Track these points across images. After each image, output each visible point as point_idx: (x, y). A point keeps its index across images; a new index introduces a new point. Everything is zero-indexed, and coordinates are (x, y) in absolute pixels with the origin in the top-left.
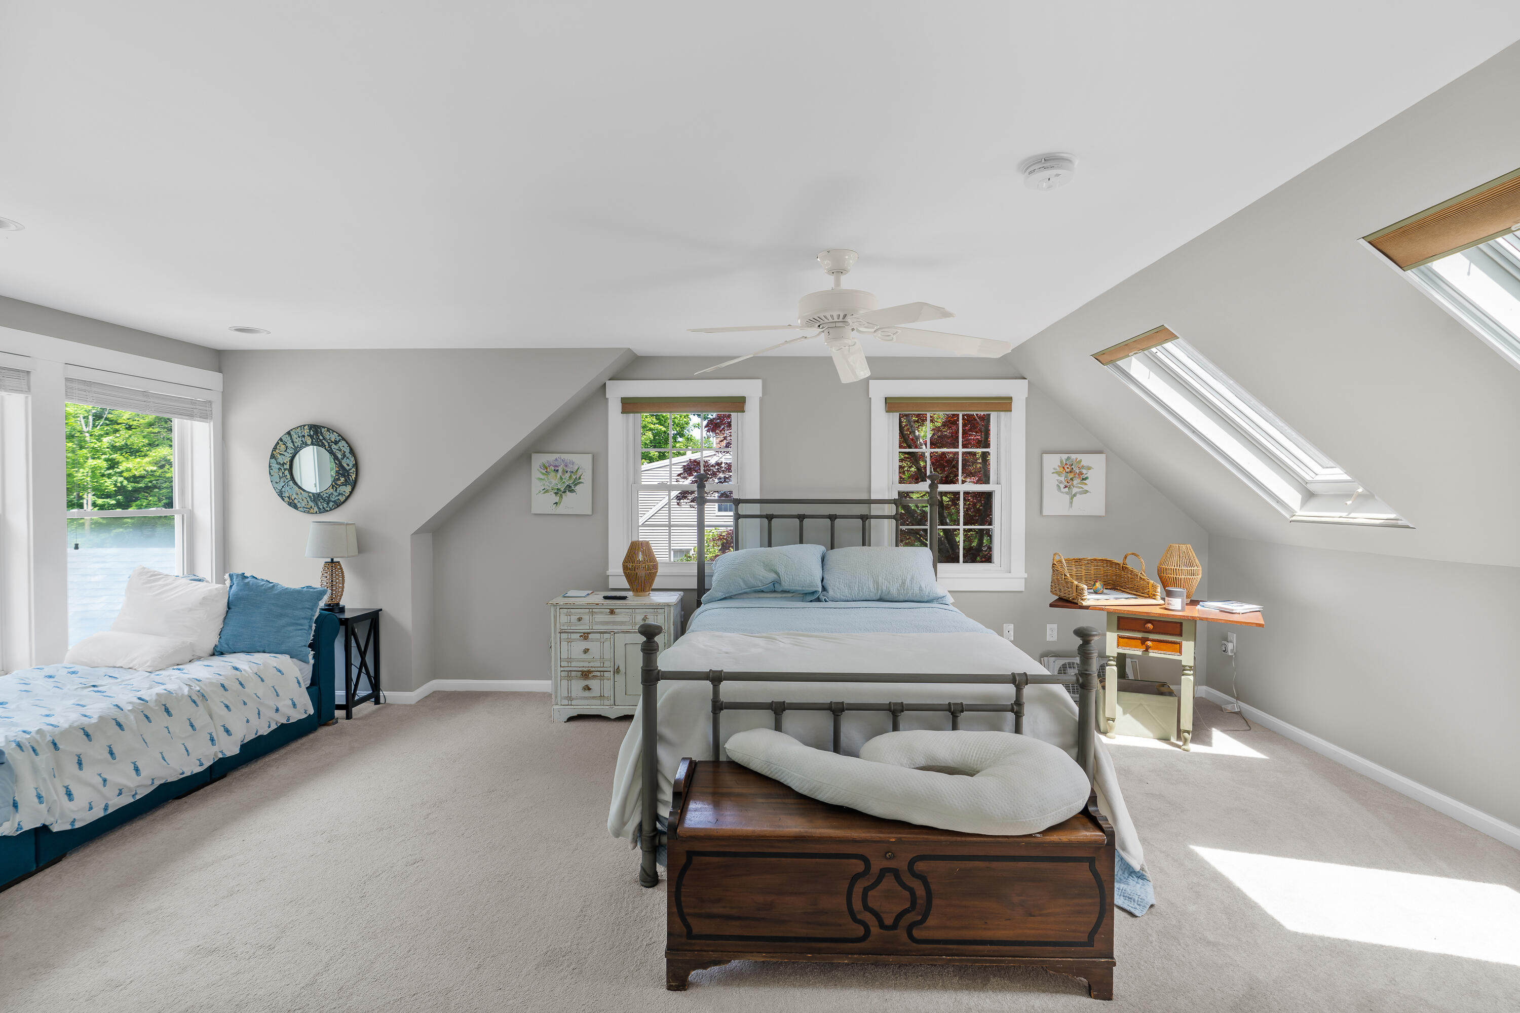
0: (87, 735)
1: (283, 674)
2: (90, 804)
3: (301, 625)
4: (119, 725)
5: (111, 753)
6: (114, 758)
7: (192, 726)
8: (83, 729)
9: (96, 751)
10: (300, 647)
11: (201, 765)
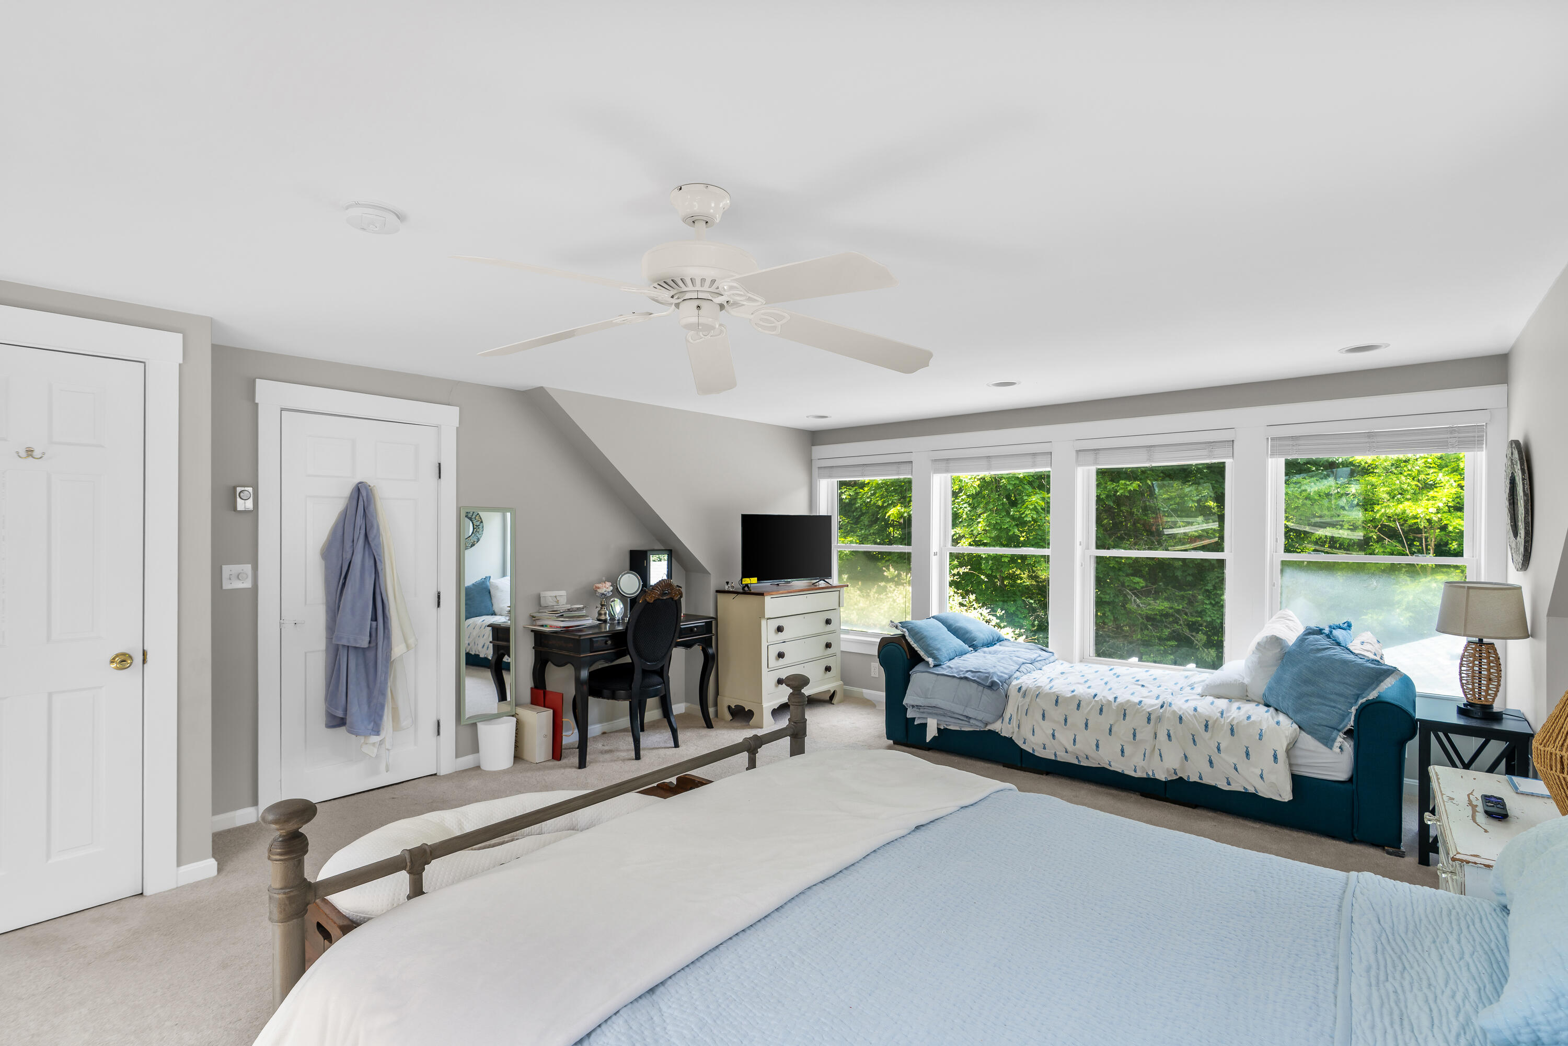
0: (1057, 701)
1: (1260, 739)
2: (1044, 745)
3: (1334, 701)
4: (1079, 705)
5: (1066, 720)
6: (1065, 724)
7: (1134, 735)
8: (1058, 697)
9: (1056, 714)
10: (1316, 724)
11: (1135, 771)
